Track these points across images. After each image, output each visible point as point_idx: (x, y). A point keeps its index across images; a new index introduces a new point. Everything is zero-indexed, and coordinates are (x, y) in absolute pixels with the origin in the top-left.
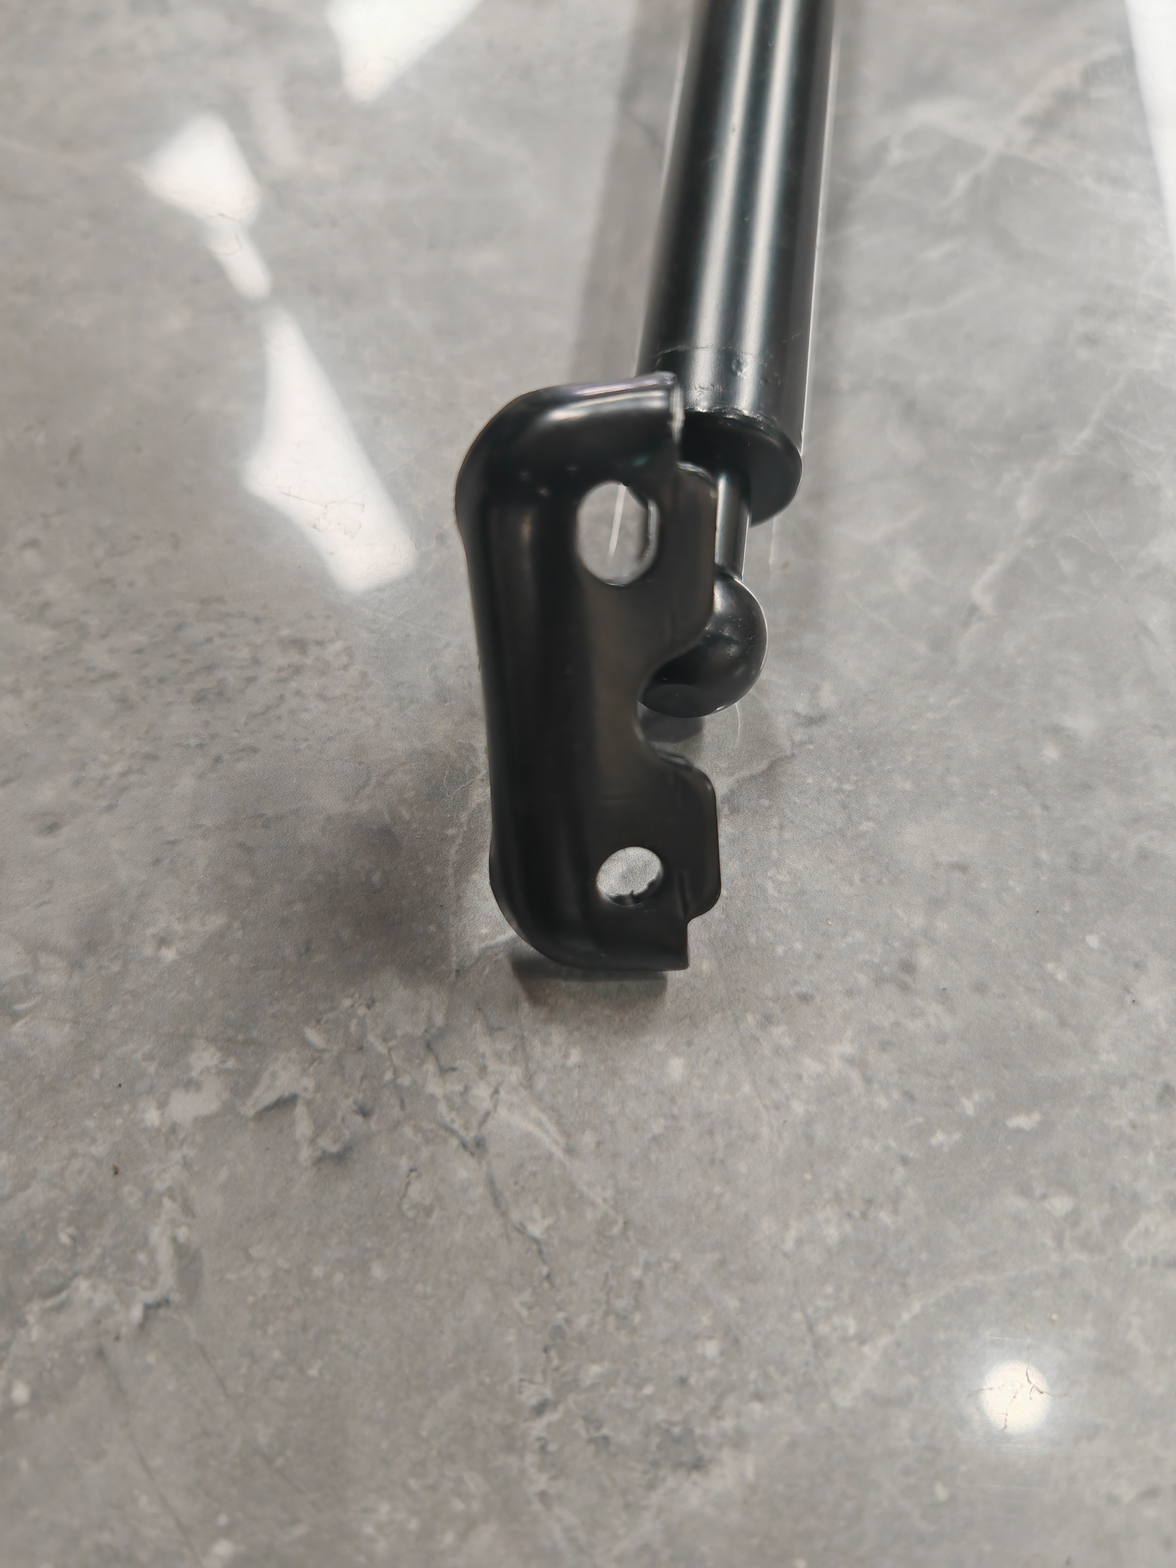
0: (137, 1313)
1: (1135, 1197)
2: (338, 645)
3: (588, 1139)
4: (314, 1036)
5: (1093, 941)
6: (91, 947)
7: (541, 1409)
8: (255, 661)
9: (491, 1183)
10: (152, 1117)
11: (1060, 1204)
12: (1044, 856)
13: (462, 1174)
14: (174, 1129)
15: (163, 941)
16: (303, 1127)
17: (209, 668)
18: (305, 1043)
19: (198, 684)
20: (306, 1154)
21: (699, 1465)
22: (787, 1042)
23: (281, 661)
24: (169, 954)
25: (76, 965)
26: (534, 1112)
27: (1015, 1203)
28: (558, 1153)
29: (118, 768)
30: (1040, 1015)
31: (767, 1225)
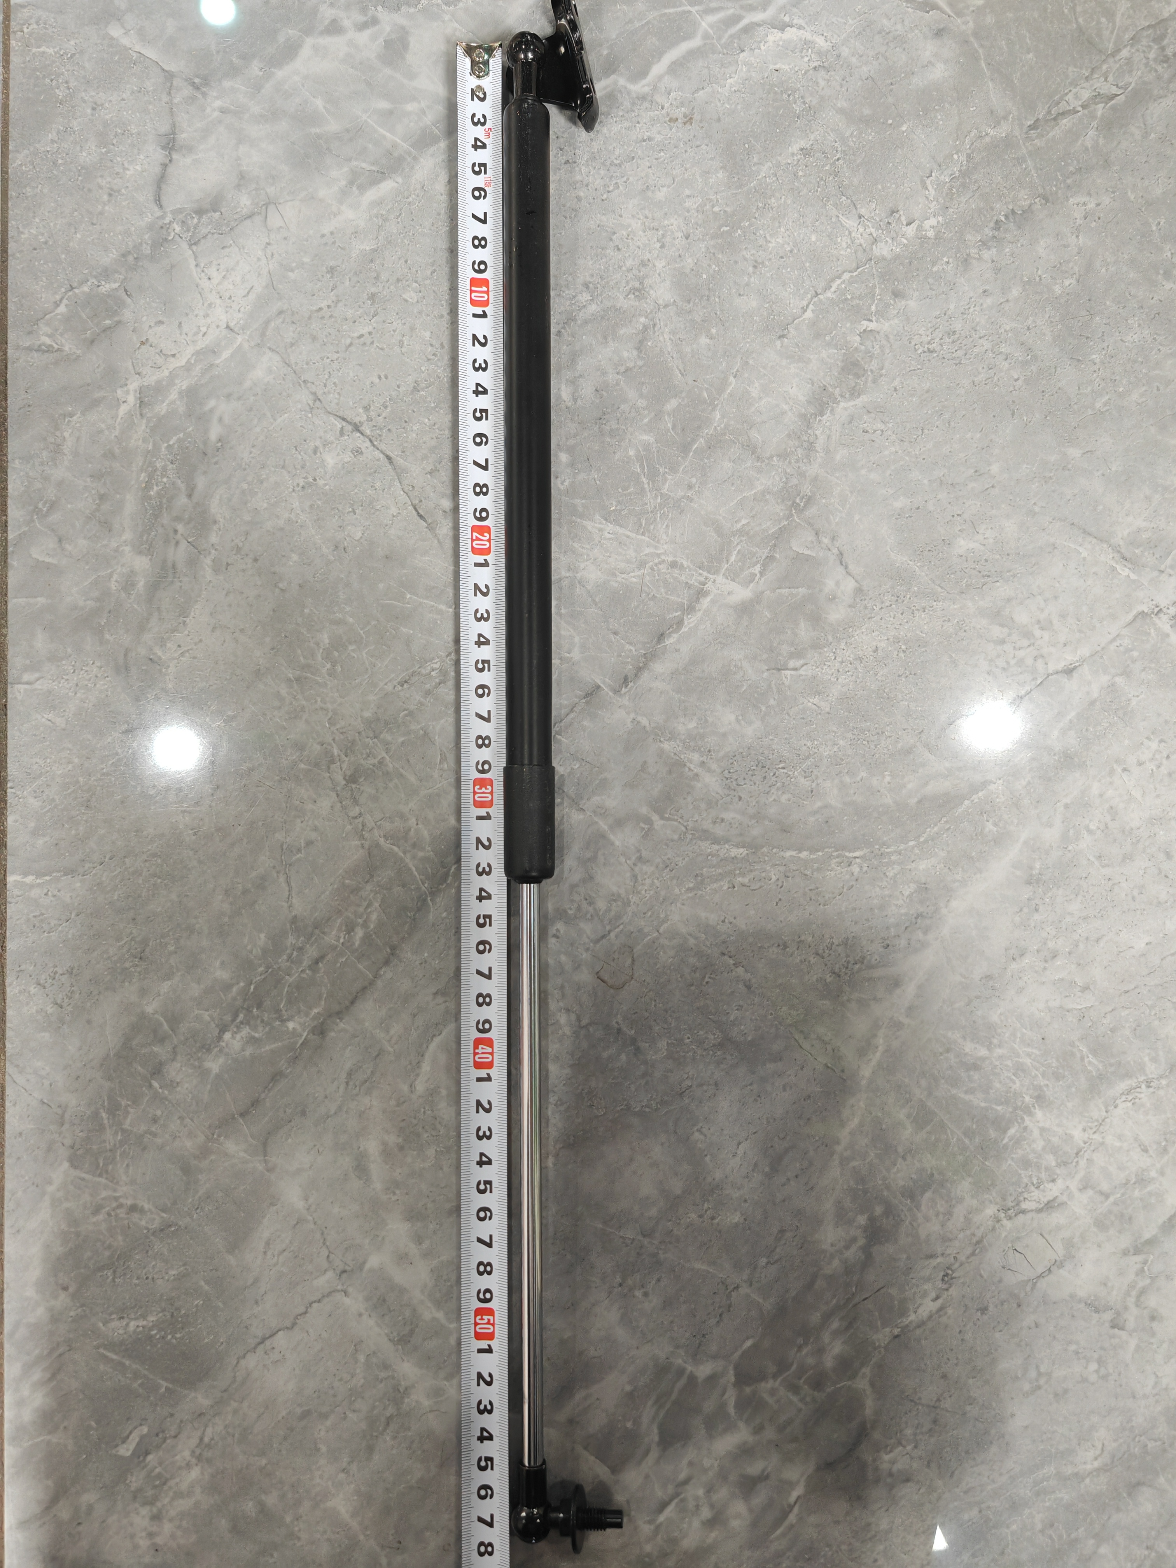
0: (933, 174)
1: (698, 211)
2: (919, 352)
3: (834, 220)
4: (905, 241)
5: (704, 276)
6: (966, 260)
7: (838, 159)
8: (941, 345)
9: (856, 208)
10: (940, 219)
11: (716, 209)
12: (717, 300)
13: (863, 210)
14: (934, 216)
15: (948, 263)
16: (903, 218)
17: (953, 342)
18: (906, 239)
19: (957, 336)
20: (901, 212)
21: (802, 149)
22: (786, 246)
23: (934, 345)
24: (945, 259)
25: (968, 255)
26: (847, 226)
27: (728, 209)
28: (841, 216)
29: (971, 310)
30: (720, 256)
31: (789, 202)
